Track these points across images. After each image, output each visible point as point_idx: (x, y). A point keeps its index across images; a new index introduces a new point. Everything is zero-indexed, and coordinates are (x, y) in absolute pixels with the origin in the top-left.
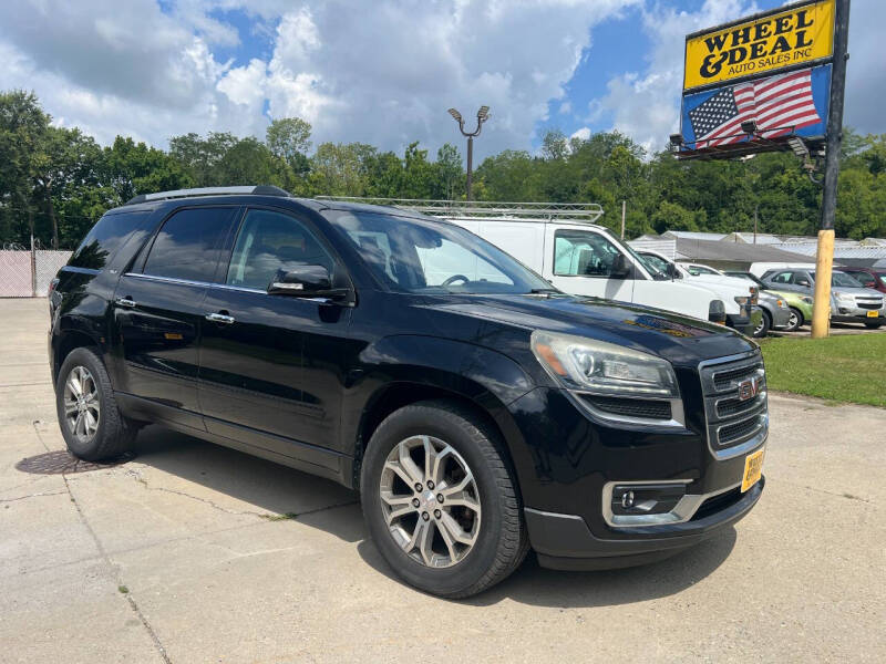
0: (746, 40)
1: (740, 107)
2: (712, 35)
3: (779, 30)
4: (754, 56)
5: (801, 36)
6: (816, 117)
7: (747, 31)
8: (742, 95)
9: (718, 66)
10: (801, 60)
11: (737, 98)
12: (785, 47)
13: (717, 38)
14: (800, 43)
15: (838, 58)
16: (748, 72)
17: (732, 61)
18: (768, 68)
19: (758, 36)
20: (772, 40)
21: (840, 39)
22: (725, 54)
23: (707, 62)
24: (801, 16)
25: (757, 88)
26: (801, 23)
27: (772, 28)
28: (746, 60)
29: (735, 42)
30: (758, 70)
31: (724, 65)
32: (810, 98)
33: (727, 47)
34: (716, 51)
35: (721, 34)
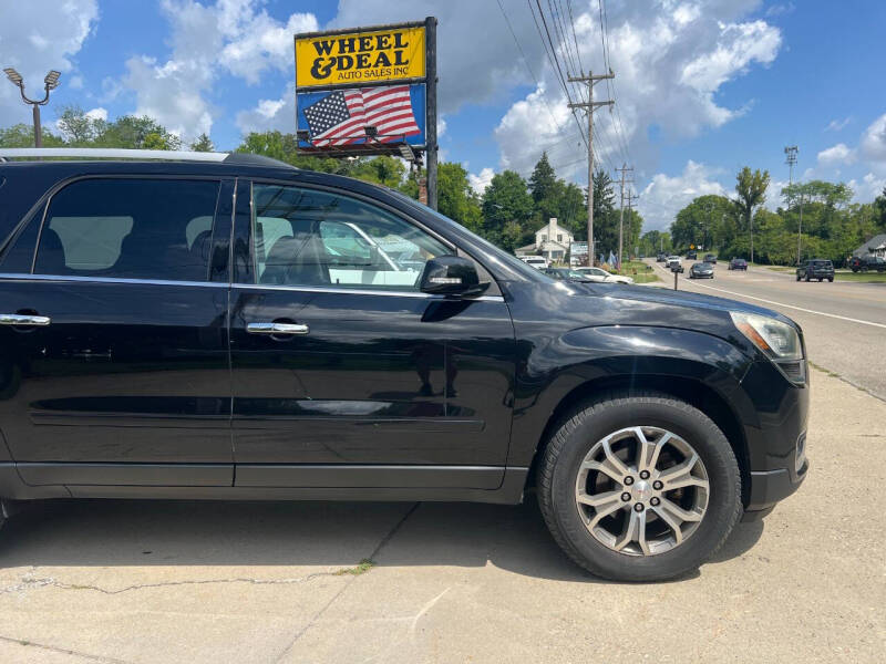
0: (352, 50)
1: (352, 111)
2: (320, 40)
3: (380, 47)
4: (360, 66)
5: (399, 54)
6: (416, 128)
7: (352, 41)
8: (354, 100)
9: (328, 69)
10: (400, 76)
11: (349, 103)
12: (387, 63)
13: (325, 43)
14: (399, 62)
15: (430, 79)
16: (355, 80)
17: (341, 67)
18: (373, 79)
19: (362, 49)
20: (375, 54)
21: (430, 63)
22: (333, 59)
23: (316, 63)
24: (398, 37)
25: (366, 96)
26: (398, 44)
27: (374, 43)
28: (353, 69)
29: (342, 51)
30: (364, 80)
31: (334, 69)
32: (410, 111)
33: (335, 52)
34: (324, 55)
35: (329, 40)
